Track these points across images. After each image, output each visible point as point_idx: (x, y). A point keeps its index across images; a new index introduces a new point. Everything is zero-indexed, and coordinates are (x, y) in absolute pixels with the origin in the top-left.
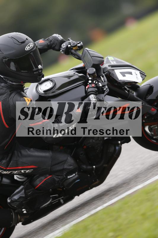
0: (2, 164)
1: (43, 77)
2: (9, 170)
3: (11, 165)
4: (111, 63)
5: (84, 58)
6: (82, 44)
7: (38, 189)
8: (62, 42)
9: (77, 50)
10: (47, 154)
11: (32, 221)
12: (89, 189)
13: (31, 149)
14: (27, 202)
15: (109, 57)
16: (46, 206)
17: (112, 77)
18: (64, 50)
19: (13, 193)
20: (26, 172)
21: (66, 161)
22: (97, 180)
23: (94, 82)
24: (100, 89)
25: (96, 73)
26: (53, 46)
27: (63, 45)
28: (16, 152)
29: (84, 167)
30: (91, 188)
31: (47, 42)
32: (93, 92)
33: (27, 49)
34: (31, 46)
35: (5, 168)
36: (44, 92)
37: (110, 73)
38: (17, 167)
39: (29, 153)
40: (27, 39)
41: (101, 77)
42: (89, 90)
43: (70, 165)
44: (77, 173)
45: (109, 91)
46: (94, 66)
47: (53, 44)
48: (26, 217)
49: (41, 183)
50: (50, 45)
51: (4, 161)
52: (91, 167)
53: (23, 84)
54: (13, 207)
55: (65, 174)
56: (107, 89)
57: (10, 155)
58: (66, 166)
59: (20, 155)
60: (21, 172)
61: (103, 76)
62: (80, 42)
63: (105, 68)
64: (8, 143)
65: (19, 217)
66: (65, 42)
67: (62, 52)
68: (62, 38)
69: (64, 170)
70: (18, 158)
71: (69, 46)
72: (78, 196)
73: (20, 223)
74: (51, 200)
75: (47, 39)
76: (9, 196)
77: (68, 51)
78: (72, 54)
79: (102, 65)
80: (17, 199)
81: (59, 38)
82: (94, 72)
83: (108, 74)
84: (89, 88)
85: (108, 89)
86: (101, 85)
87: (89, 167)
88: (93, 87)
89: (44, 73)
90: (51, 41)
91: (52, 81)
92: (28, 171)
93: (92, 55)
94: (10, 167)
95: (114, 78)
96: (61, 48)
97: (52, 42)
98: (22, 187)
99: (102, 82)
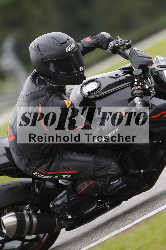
0: (42, 168)
1: (85, 79)
2: (50, 175)
3: (52, 170)
4: (160, 63)
5: (131, 58)
6: (131, 43)
7: (81, 195)
8: (110, 40)
9: (125, 49)
10: (90, 159)
11: (76, 226)
12: (137, 194)
13: (74, 153)
14: (71, 207)
15: (158, 57)
16: (91, 212)
17: (161, 79)
18: (111, 49)
19: (56, 198)
20: (68, 177)
21: (109, 166)
22: (146, 184)
23: (140, 84)
24: (147, 91)
25: (143, 74)
26: (100, 44)
27: (110, 44)
28: (57, 156)
29: (132, 171)
30: (140, 193)
31: (94, 40)
32: (139, 95)
33: (67, 50)
34: (72, 46)
35: (45, 173)
36: (88, 93)
37: (159, 74)
38: (59, 171)
39: (71, 157)
40: (68, 39)
41: (148, 78)
42: (135, 92)
43: (114, 171)
44: (121, 179)
45: (155, 93)
46: (141, 67)
47: (101, 42)
48: (70, 222)
49: (84, 189)
50: (97, 43)
51: (44, 166)
52: (139, 172)
53: (65, 86)
54: (56, 212)
55: (108, 179)
56: (153, 91)
57: (51, 159)
58: (109, 172)
59: (61, 159)
60: (62, 177)
61: (150, 78)
62: (129, 41)
63: (154, 69)
64: (49, 147)
65: (63, 222)
66: (113, 40)
67: (110, 51)
68: (110, 36)
69: (106, 175)
70: (59, 162)
71: (117, 45)
72: (126, 200)
73: (64, 229)
74: (95, 206)
75: (94, 37)
76: (52, 201)
77: (116, 50)
78: (119, 53)
79: (150, 66)
80: (59, 204)
81: (107, 36)
82: (140, 73)
83: (156, 75)
84: (134, 90)
85: (155, 91)
86: (147, 87)
87: (137, 172)
88: (139, 89)
89: (85, 74)
90: (98, 39)
91: (97, 82)
92: (70, 176)
93: (139, 55)
94: (51, 172)
95: (163, 79)
96: (108, 47)
97: (99, 41)
98: (64, 192)
99: (149, 84)
